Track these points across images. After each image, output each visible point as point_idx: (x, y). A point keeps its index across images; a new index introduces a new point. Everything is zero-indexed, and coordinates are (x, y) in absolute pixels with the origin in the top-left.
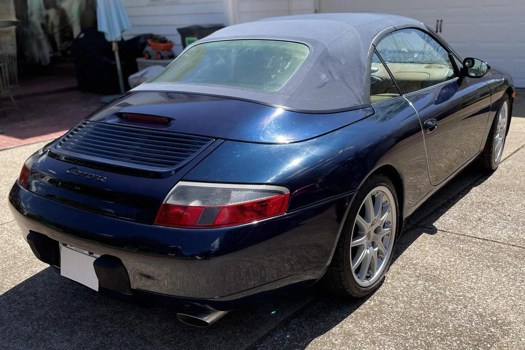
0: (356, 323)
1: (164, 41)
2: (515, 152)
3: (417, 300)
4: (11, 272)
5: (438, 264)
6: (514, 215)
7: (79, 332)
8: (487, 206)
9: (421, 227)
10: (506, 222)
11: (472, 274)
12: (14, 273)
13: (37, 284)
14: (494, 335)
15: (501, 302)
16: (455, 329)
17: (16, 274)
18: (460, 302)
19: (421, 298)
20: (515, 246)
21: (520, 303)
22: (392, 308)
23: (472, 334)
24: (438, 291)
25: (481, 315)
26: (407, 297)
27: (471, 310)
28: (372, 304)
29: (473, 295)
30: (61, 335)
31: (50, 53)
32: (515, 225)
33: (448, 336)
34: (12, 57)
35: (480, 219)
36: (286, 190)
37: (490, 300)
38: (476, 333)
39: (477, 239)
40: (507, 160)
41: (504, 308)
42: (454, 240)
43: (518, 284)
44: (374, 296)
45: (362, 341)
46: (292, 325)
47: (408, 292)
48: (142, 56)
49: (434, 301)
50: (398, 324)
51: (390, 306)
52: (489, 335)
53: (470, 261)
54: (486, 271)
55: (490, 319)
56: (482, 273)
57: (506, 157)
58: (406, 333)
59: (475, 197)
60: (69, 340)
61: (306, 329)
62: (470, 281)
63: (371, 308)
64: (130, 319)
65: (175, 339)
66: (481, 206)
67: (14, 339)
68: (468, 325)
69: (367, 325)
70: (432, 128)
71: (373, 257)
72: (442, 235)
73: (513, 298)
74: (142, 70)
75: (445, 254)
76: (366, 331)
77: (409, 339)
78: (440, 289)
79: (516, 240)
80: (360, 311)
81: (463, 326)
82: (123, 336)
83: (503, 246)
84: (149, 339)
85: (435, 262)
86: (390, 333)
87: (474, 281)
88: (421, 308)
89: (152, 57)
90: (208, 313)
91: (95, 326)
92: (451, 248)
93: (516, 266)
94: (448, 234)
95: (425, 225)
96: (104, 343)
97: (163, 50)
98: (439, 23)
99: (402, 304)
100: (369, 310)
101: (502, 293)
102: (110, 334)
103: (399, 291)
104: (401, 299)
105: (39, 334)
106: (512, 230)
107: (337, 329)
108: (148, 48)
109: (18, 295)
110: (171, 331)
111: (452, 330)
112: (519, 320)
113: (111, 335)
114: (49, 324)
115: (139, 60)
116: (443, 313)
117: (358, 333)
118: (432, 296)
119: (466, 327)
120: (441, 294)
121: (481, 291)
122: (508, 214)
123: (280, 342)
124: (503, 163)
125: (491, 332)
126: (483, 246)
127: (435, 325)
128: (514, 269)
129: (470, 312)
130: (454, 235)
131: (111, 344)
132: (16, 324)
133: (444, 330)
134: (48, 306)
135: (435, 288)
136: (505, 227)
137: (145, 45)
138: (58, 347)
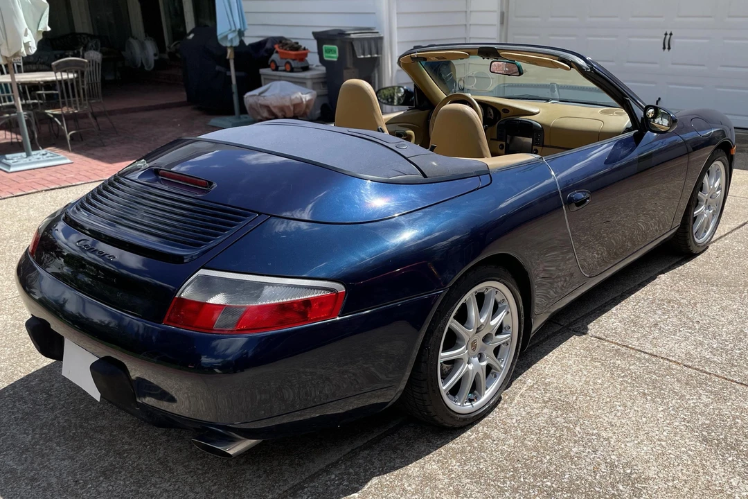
0: (443, 463)
1: (296, 47)
2: (738, 228)
3: (533, 436)
4: (28, 358)
5: (578, 386)
6: (704, 322)
7: (88, 447)
8: (673, 307)
9: (573, 330)
10: (690, 331)
11: (619, 404)
12: (31, 360)
13: (55, 377)
14: (619, 495)
15: (645, 448)
16: (571, 481)
17: (34, 361)
18: (590, 444)
19: (539, 433)
20: (690, 367)
21: (670, 451)
22: (497, 444)
23: (592, 491)
24: (566, 425)
25: (612, 465)
26: (522, 431)
27: (601, 457)
28: (473, 437)
29: (611, 435)
30: (64, 450)
31: (155, 55)
32: (702, 336)
33: (558, 491)
34: (96, 62)
35: (656, 325)
36: (340, 288)
37: (632, 444)
38: (597, 489)
39: (643, 354)
40: (723, 239)
41: (646, 457)
42: (611, 352)
43: (677, 424)
44: (479, 427)
45: (443, 488)
46: (359, 459)
47: (525, 423)
48: (267, 66)
49: (556, 438)
50: (497, 469)
51: (495, 442)
52: (613, 494)
53: (623, 384)
54: (640, 401)
55: (622, 472)
56: (633, 403)
57: (723, 234)
58: (504, 482)
59: (660, 291)
60: (72, 458)
61: (375, 467)
62: (613, 414)
63: (470, 443)
64: (156, 434)
65: (204, 467)
66: (664, 305)
67: (6, 451)
68: (590, 478)
69: (456, 467)
70: (581, 203)
71: (478, 374)
72: (596, 344)
73: (663, 443)
74: (265, 84)
75: (593, 373)
76: (453, 476)
77: (506, 491)
78: (570, 422)
79: (695, 359)
80: (454, 446)
81: (582, 479)
82: (140, 458)
83: (674, 366)
84: (170, 464)
85: (575, 383)
86: (482, 481)
87: (619, 414)
88: (535, 448)
89: (280, 68)
90: (232, 441)
91: (109, 441)
92: (602, 364)
93: (682, 397)
94: (606, 343)
95: (580, 328)
96: (114, 465)
97: (294, 60)
98: (668, 36)
99: (512, 441)
100: (466, 445)
101: (651, 434)
102: (124, 453)
103: (514, 421)
104: (512, 433)
105: (38, 447)
106: (695, 343)
107: (416, 469)
108: (275, 57)
109: (27, 391)
110: (201, 455)
111: (566, 482)
112: (662, 476)
113: (125, 455)
114: (55, 433)
115: (262, 71)
116: (562, 457)
117: (441, 477)
118: (555, 431)
119: (586, 480)
120: (568, 429)
121: (623, 430)
122: (697, 320)
123: (337, 482)
124: (715, 244)
125: (617, 490)
126: (647, 364)
127: (545, 474)
128: (679, 401)
129: (598, 460)
130: (613, 345)
131: (122, 468)
132: (14, 431)
133: (555, 483)
134: (60, 409)
135: (563, 421)
136: (686, 338)
137: (271, 52)
138: (56, 466)
